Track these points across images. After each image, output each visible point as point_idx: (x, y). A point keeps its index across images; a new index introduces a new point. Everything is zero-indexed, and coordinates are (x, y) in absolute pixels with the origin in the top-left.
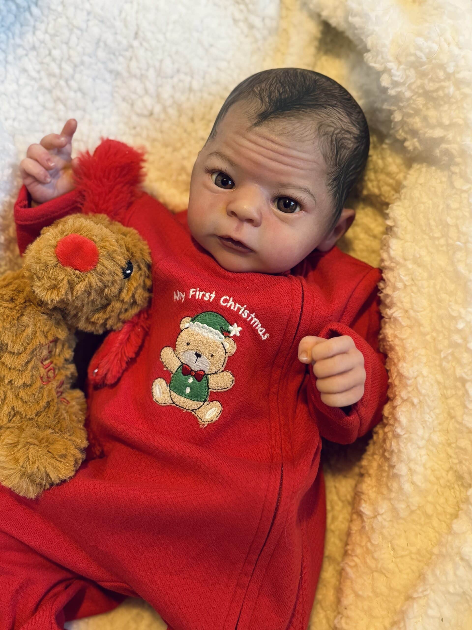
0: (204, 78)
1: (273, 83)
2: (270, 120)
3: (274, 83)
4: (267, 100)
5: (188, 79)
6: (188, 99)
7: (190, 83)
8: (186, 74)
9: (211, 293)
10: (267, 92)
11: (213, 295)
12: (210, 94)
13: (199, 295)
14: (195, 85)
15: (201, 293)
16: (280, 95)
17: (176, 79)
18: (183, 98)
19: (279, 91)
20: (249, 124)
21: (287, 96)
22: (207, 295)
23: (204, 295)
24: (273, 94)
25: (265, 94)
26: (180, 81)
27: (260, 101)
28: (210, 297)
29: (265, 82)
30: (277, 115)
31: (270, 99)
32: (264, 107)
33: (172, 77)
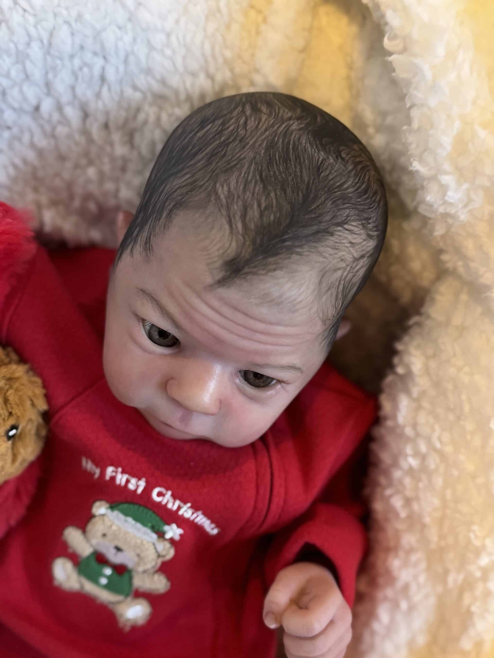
0: (126, 62)
1: (250, 178)
2: (244, 278)
3: (251, 180)
4: (240, 225)
5: (99, 62)
6: (98, 95)
7: (103, 69)
8: (95, 54)
9: (139, 479)
10: (240, 203)
11: (142, 484)
12: (135, 88)
13: (121, 479)
14: (111, 75)
15: (125, 477)
16: (261, 215)
17: (77, 62)
18: (90, 94)
19: (259, 205)
20: (209, 280)
21: (272, 218)
22: (133, 481)
23: (128, 481)
24: (250, 214)
25: (237, 208)
26: (86, 64)
27: (227, 227)
28: (138, 486)
29: (236, 174)
30: (255, 267)
31: (245, 226)
32: (234, 244)
33: (72, 57)
